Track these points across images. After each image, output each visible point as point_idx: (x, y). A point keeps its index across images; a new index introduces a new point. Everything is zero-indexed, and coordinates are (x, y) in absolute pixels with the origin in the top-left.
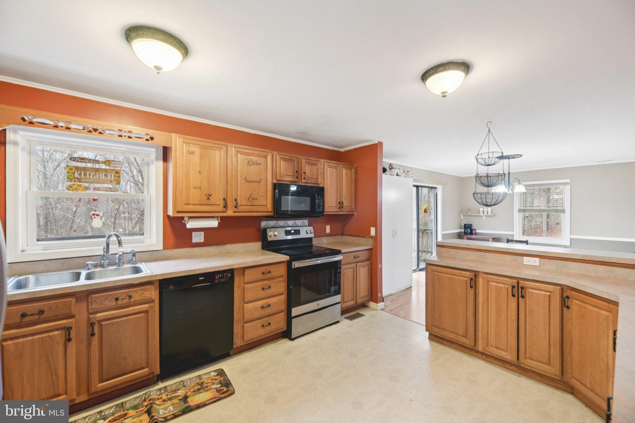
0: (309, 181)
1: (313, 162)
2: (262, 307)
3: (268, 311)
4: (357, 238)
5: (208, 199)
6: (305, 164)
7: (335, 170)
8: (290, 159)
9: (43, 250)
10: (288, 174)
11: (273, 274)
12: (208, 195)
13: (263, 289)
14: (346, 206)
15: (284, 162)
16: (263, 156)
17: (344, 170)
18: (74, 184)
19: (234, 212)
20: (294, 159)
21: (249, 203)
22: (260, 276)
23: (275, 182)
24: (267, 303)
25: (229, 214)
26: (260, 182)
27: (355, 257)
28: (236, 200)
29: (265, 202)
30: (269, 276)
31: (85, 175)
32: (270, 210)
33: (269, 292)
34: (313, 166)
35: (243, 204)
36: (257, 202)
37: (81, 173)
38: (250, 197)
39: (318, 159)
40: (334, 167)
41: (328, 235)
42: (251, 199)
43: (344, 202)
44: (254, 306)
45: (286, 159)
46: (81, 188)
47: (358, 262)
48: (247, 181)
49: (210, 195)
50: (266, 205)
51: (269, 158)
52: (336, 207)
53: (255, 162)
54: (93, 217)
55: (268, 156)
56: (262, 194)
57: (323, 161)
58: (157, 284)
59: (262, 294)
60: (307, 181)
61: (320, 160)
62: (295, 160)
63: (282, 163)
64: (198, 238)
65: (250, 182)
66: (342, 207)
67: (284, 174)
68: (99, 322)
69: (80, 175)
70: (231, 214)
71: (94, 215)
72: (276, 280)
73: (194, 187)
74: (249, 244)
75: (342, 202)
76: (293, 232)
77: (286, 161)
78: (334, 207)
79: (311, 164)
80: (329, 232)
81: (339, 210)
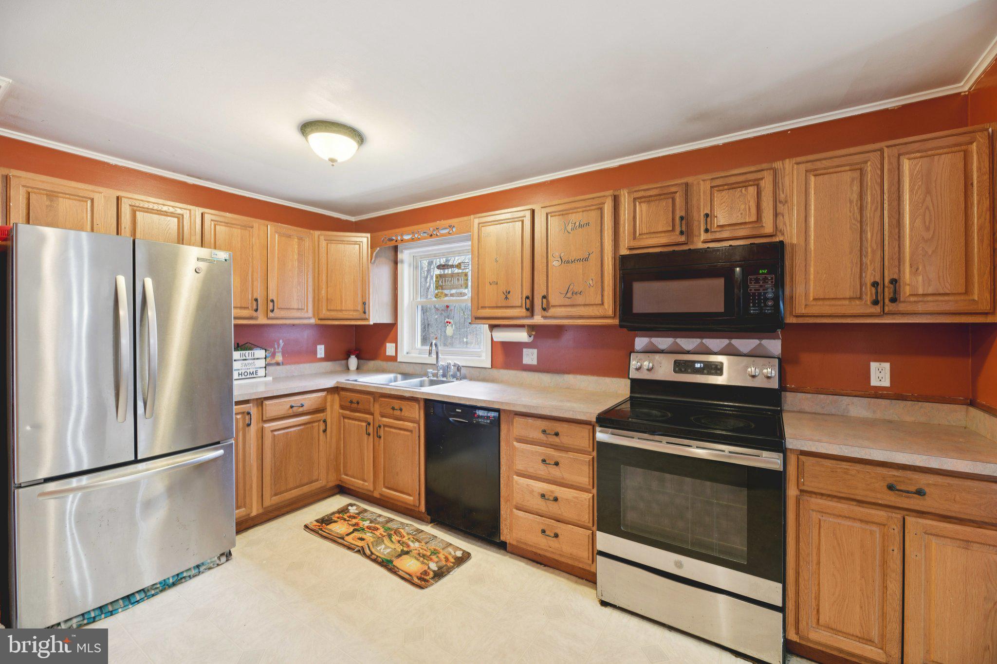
0: (724, 236)
1: (740, 178)
2: (543, 496)
3: (553, 508)
5: (506, 298)
6: (708, 192)
7: (847, 176)
8: (660, 195)
9: (419, 354)
10: (656, 231)
11: (564, 440)
12: (506, 292)
13: (544, 461)
14: (921, 292)
15: (644, 206)
16: (594, 207)
17: (906, 164)
18: (439, 292)
19: (544, 318)
20: (673, 189)
21: (568, 302)
22: (538, 435)
23: (624, 251)
24: (552, 492)
25: (536, 321)
26: (587, 259)
28: (545, 297)
29: (599, 297)
30: (556, 440)
31: (445, 281)
32: (610, 312)
33: (555, 472)
34: (739, 190)
35: (557, 304)
36: (580, 299)
37: (442, 280)
38: (569, 291)
39: (763, 166)
40: (847, 168)
41: (878, 394)
42: (569, 295)
43: (905, 277)
44: (528, 485)
45: (650, 196)
46: (443, 296)
47: (916, 513)
48: (563, 262)
49: (509, 292)
50: (602, 304)
51: (609, 207)
52: (860, 298)
53: (577, 224)
54: (447, 324)
55: (604, 203)
56: (591, 282)
57: (787, 164)
58: (422, 403)
59: (542, 470)
62: (676, 192)
63: (642, 209)
64: (530, 357)
65: (568, 262)
66: (894, 300)
67: (645, 231)
68: (385, 426)
69: (442, 282)
70: (539, 321)
71: (447, 322)
72: (571, 455)
73: (490, 283)
75: (895, 282)
76: (698, 365)
77: (649, 202)
78: (844, 299)
79: (732, 187)
80: (886, 383)
81: (877, 309)
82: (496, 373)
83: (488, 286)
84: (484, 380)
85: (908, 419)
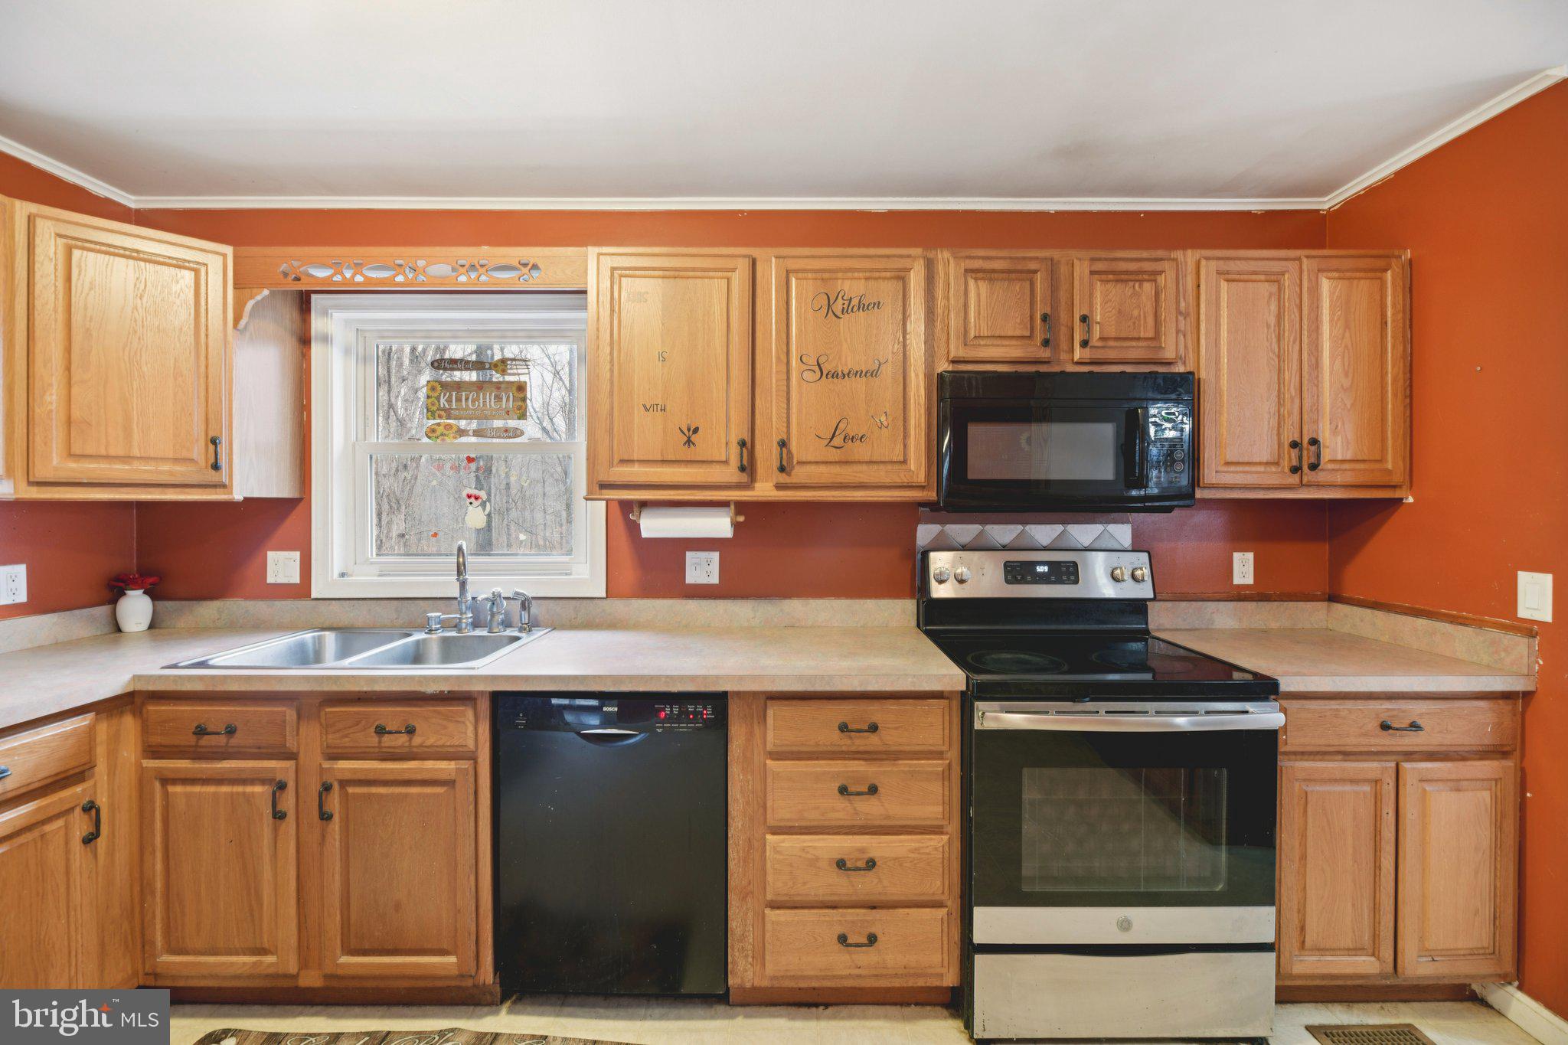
0: (1112, 355)
1: (1133, 266)
2: (841, 864)
3: (865, 885)
4: (1421, 622)
5: (689, 442)
6: (1086, 279)
7: (1265, 289)
8: (1009, 272)
9: (380, 575)
10: (1003, 334)
11: (890, 738)
12: (689, 430)
13: (843, 790)
14: (1340, 457)
15: (984, 286)
16: (888, 274)
17: (1325, 285)
18: (438, 424)
19: (779, 487)
20: (1033, 266)
21: (834, 455)
22: (832, 738)
23: (943, 366)
24: (862, 850)
25: (761, 494)
26: (874, 374)
27: (1385, 727)
28: (783, 444)
29: (899, 447)
30: (873, 741)
31: (458, 400)
32: (921, 478)
33: (869, 809)
34: (1131, 284)
35: (810, 458)
36: (860, 451)
37: (450, 397)
38: (837, 434)
39: (1160, 253)
40: (1262, 277)
41: (1241, 595)
42: (838, 441)
43: (1325, 436)
44: (803, 849)
45: (993, 271)
46: (451, 433)
47: (1410, 756)
48: (824, 375)
49: (696, 430)
50: (904, 462)
51: (916, 279)
52: (1277, 464)
53: (855, 302)
54: (469, 501)
55: (909, 270)
56: (883, 419)
57: (1190, 257)
58: (484, 706)
59: (841, 810)
60: (1100, 355)
61: (1178, 254)
62: (1035, 272)
63: (978, 292)
64: (703, 569)
65: (835, 375)
66: (1314, 467)
67: (984, 332)
68: (344, 784)
69: (449, 401)
70: (767, 494)
71: (469, 496)
72: (904, 765)
73: (645, 406)
74: (870, 604)
75: (1314, 442)
76: (1041, 569)
77: (990, 280)
78: (1260, 464)
79: (1120, 277)
80: (1250, 580)
81: (1294, 479)
82: (620, 607)
83: (638, 413)
84: (589, 625)
85: (1274, 625)
